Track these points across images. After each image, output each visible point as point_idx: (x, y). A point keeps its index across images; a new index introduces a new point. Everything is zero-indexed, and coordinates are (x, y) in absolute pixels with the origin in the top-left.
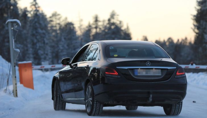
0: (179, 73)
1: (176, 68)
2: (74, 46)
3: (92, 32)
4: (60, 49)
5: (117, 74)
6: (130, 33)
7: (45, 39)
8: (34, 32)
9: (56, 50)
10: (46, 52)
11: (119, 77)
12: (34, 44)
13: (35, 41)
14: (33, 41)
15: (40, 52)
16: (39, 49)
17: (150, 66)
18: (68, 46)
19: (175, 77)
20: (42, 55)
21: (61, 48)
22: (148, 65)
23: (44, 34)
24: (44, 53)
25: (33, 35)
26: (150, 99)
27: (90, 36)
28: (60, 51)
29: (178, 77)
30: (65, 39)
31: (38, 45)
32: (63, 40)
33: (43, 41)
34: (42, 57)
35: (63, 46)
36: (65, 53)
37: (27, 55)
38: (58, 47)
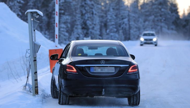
0: (131, 70)
1: (128, 65)
2: (122, 16)
3: (140, 3)
4: (108, 19)
5: (76, 71)
6: (177, 4)
7: (94, 10)
8: (83, 3)
9: (105, 19)
10: (94, 23)
11: (78, 73)
12: (83, 15)
13: (84, 12)
14: (81, 12)
15: (89, 23)
16: (88, 20)
17: (104, 64)
18: (116, 16)
19: (127, 73)
20: (91, 25)
21: (110, 18)
22: (103, 63)
23: (93, 5)
24: (93, 24)
25: (82, 6)
26: (103, 93)
27: (138, 7)
28: (108, 20)
29: (130, 73)
30: (113, 9)
31: (87, 16)
32: (112, 10)
33: (91, 12)
34: (91, 27)
35: (111, 16)
36: (113, 23)
37: (76, 26)
38: (106, 16)
